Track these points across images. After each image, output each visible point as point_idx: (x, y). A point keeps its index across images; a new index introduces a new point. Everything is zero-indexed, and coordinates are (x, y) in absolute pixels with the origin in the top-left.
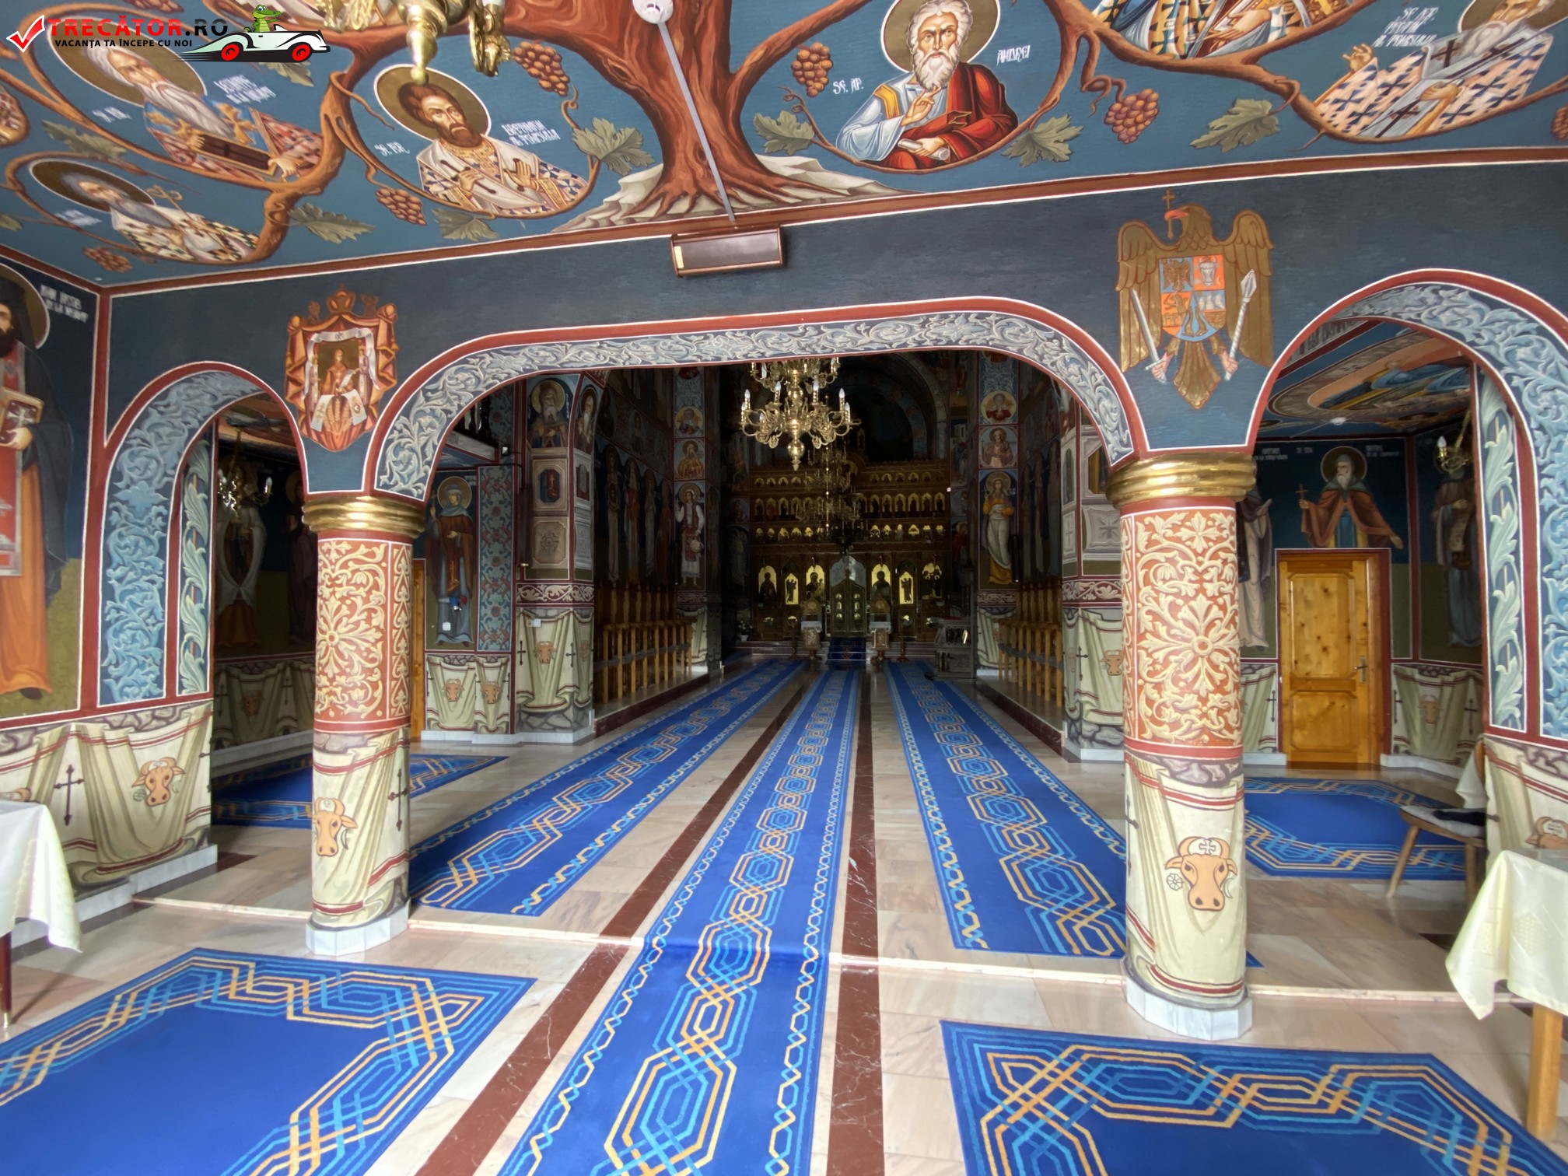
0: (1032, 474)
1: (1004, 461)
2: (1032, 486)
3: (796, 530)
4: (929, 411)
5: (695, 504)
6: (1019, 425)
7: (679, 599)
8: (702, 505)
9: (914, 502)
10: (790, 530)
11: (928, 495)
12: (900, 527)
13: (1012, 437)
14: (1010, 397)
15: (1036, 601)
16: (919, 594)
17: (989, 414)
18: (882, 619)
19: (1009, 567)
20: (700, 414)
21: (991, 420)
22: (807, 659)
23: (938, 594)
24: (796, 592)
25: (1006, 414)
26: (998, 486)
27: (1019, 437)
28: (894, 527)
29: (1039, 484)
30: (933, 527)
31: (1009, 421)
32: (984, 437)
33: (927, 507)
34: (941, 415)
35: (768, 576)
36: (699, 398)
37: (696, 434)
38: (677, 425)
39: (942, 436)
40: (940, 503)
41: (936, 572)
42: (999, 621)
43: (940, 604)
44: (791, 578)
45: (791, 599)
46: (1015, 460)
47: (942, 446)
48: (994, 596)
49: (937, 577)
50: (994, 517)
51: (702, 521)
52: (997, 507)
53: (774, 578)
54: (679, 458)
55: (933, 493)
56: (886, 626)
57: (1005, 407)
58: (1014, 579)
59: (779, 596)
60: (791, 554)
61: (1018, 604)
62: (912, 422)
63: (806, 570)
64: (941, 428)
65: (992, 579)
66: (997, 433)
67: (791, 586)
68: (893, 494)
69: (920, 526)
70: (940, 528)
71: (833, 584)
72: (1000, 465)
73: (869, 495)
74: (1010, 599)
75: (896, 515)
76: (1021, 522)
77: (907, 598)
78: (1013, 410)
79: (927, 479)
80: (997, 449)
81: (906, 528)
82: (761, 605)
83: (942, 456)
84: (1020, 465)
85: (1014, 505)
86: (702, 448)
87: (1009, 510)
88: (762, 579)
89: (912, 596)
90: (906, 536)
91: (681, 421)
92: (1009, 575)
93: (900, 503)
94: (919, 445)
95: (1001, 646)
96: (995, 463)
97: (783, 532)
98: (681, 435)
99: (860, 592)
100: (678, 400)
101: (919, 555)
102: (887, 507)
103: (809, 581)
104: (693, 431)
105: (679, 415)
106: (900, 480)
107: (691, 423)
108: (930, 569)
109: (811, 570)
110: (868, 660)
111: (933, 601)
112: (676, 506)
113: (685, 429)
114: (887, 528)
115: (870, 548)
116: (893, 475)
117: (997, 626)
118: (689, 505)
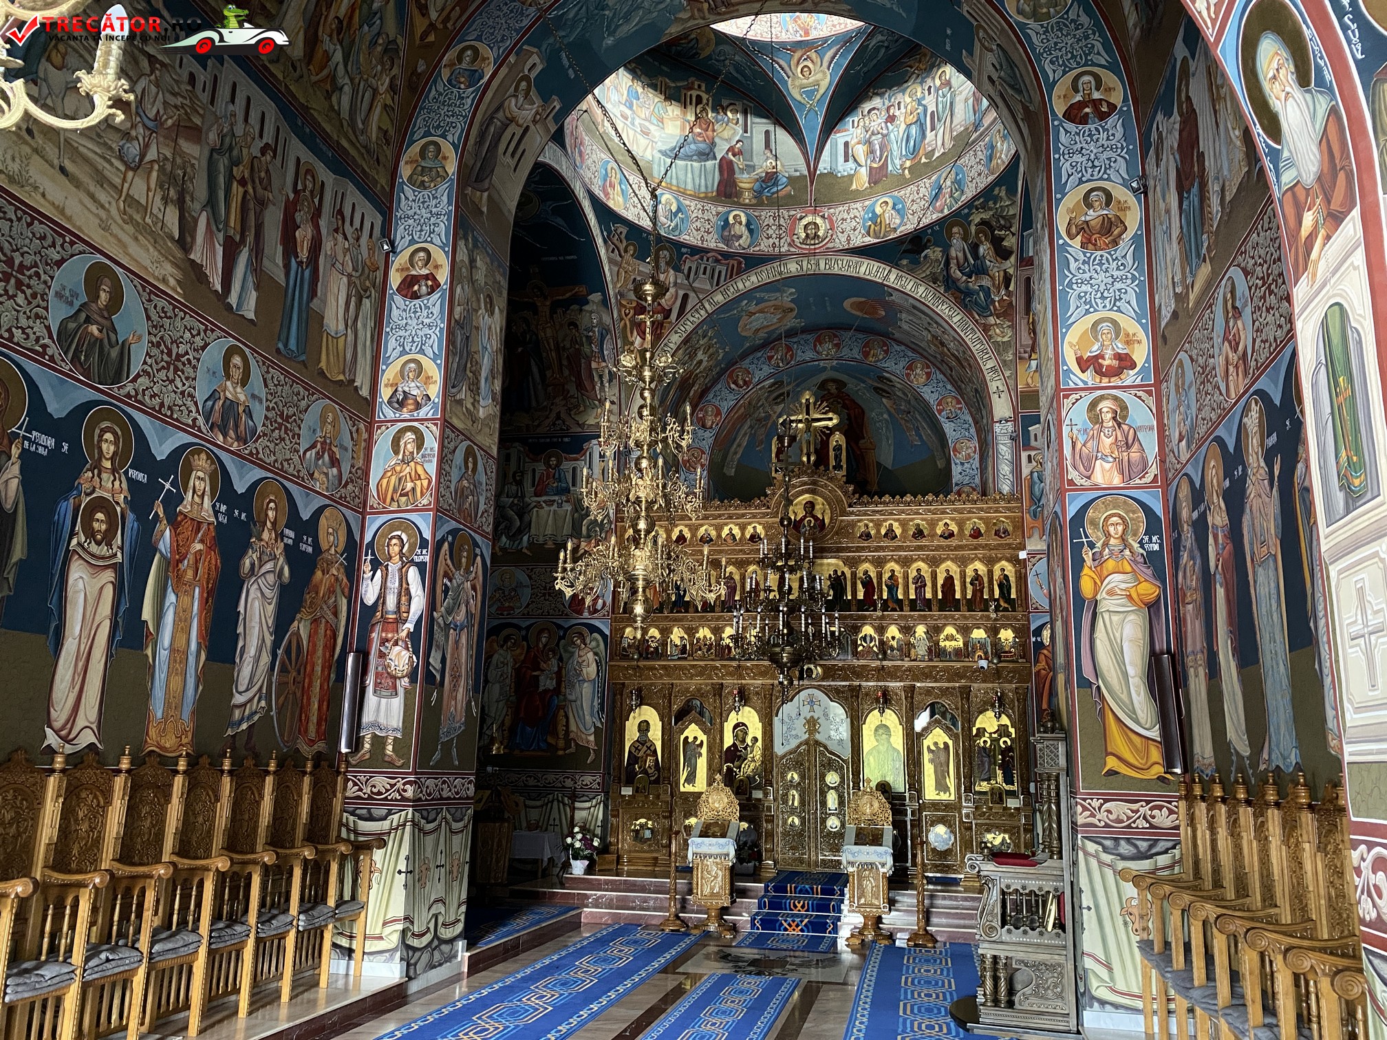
0: (1198, 496)
1: (1127, 470)
2: (1201, 526)
3: (704, 633)
4: (978, 403)
5: (406, 562)
6: (1155, 388)
7: (352, 791)
8: (421, 567)
9: (949, 580)
10: (691, 631)
11: (981, 568)
12: (921, 630)
13: (1141, 414)
14: (1130, 325)
15: (1234, 833)
16: (967, 782)
17: (1083, 364)
18: (875, 839)
19: (1155, 733)
20: (435, 371)
21: (1089, 377)
22: (701, 924)
23: (1008, 780)
24: (702, 764)
25: (1125, 362)
26: (1116, 530)
27: (1160, 416)
28: (907, 630)
29: (1218, 518)
30: (993, 631)
31: (1130, 377)
32: (1075, 414)
33: (978, 592)
34: (1002, 407)
35: (644, 727)
36: (435, 339)
37: (422, 413)
38: (385, 393)
39: (1004, 449)
40: (1004, 586)
41: (1003, 731)
42: (1137, 880)
43: (1012, 803)
44: (693, 732)
45: (691, 779)
46: (1153, 470)
47: (1005, 469)
48: (1120, 809)
49: (1004, 742)
50: (1107, 604)
51: (418, 603)
52: (1116, 581)
53: (656, 734)
54: (382, 460)
55: (990, 562)
56: (882, 857)
57: (1121, 348)
58: (1169, 765)
59: (665, 774)
60: (695, 683)
61: (1185, 832)
62: (948, 427)
63: (724, 718)
64: (1002, 432)
65: (1111, 763)
66: (1105, 405)
67: (692, 749)
68: (906, 562)
69: (965, 631)
70: (1007, 635)
71: (779, 750)
72: (1117, 481)
73: (853, 563)
74: (1162, 818)
75: (913, 605)
76: (1180, 621)
77: (941, 786)
78: (1141, 353)
79: (976, 534)
80: (1107, 442)
81: (933, 631)
82: (627, 791)
83: (1006, 489)
84: (1165, 481)
85: (1159, 575)
86: (432, 443)
87: (1149, 589)
88: (631, 733)
89: (951, 782)
90: (936, 652)
91: (395, 385)
92: (1156, 755)
93: (920, 581)
94: (962, 469)
95: (1146, 946)
96: (1105, 474)
97: (677, 635)
98: (390, 414)
99: (839, 770)
100: (392, 343)
101: (966, 693)
102: (892, 588)
103: (728, 741)
104: (418, 406)
105: (389, 374)
106: (919, 534)
107: (414, 389)
108: (988, 722)
109: (733, 719)
110: (844, 933)
111: (998, 796)
112: (367, 567)
113: (399, 402)
114: (893, 631)
115: (860, 673)
116: (903, 524)
117: (1130, 890)
118: (394, 567)
